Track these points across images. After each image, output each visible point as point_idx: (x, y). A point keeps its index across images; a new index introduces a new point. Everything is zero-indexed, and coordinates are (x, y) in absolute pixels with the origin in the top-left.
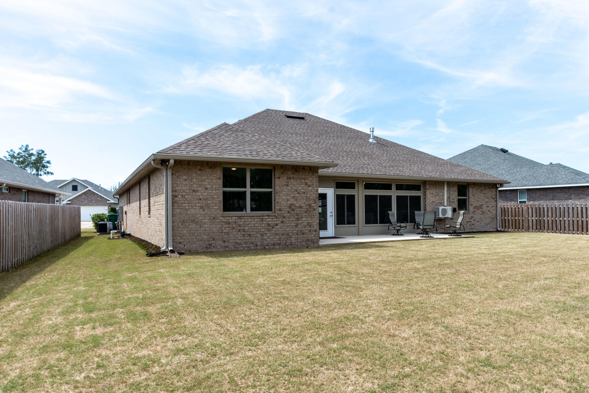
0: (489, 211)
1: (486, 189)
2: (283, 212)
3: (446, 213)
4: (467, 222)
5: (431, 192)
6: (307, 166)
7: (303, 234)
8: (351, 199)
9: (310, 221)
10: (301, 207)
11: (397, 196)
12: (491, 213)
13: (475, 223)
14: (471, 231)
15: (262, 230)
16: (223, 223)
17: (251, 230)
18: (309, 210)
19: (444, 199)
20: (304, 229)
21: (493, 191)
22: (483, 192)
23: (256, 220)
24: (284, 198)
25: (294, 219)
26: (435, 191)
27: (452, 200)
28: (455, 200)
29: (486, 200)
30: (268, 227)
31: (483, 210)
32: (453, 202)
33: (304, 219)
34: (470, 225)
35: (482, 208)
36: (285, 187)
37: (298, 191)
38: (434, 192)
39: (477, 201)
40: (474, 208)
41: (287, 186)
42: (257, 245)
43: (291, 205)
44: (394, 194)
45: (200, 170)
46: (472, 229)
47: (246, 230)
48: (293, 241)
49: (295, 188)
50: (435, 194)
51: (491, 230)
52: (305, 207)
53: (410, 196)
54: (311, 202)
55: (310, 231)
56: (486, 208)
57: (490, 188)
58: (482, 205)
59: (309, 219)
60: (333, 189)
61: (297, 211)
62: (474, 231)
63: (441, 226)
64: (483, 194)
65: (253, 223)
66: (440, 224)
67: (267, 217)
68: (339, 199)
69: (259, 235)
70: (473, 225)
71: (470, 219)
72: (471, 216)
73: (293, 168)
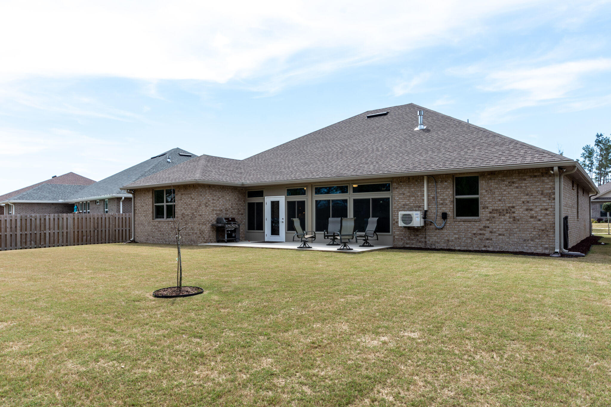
0: (532, 217)
1: (525, 180)
2: (179, 219)
3: (411, 221)
4: (474, 234)
5: (401, 192)
6: (192, 184)
7: (189, 235)
8: (302, 204)
9: (193, 226)
10: (188, 215)
11: (354, 200)
12: (540, 220)
13: (494, 237)
14: (484, 249)
15: (169, 231)
16: (152, 226)
17: (164, 231)
18: (193, 217)
19: (423, 200)
20: (189, 231)
21: (548, 181)
22: (517, 185)
23: (166, 224)
24: (179, 209)
25: (184, 224)
26: (408, 190)
27: (441, 202)
28: (447, 202)
29: (525, 198)
30: (171, 229)
31: (515, 215)
32: (442, 204)
33: (190, 224)
34: (481, 240)
35: (514, 212)
36: (180, 201)
37: (187, 203)
38: (406, 192)
39: (500, 200)
40: (490, 213)
41: (181, 200)
42: (166, 241)
43: (183, 213)
44: (350, 197)
45: (144, 193)
46: (485, 246)
47: (162, 231)
48: (184, 240)
49: (185, 201)
50: (409, 194)
51: (539, 251)
52: (190, 215)
53: (372, 199)
54: (194, 212)
55: (193, 233)
56: (526, 212)
57: (535, 176)
58: (513, 207)
59: (192, 224)
60: (284, 196)
61: (186, 218)
62: (491, 249)
63: (418, 238)
64: (517, 187)
65: (165, 226)
66: (417, 235)
67: (171, 222)
68: (290, 205)
69: (167, 235)
70: (487, 239)
71: (481, 230)
72: (484, 225)
73: (184, 187)
